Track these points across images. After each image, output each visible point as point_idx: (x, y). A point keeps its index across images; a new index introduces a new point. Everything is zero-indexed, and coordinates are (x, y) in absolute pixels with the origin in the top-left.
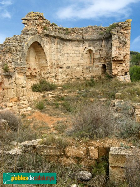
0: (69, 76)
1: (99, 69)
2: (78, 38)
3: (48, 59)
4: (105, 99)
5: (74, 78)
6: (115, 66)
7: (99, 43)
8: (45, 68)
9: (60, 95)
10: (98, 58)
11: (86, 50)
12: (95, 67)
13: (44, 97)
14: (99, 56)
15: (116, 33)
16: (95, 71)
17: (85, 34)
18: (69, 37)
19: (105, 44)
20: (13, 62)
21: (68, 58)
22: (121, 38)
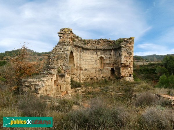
0: (86, 77)
1: (108, 72)
2: (93, 48)
3: (75, 63)
4: (122, 93)
5: (89, 78)
6: (123, 70)
7: (109, 52)
8: (73, 70)
9: (87, 90)
10: (108, 64)
11: (99, 57)
12: (106, 70)
13: (75, 92)
14: (109, 62)
15: (124, 46)
16: (105, 73)
17: (97, 44)
18: (87, 47)
19: (114, 53)
20: (64, 66)
21: (86, 62)
22: (128, 50)
